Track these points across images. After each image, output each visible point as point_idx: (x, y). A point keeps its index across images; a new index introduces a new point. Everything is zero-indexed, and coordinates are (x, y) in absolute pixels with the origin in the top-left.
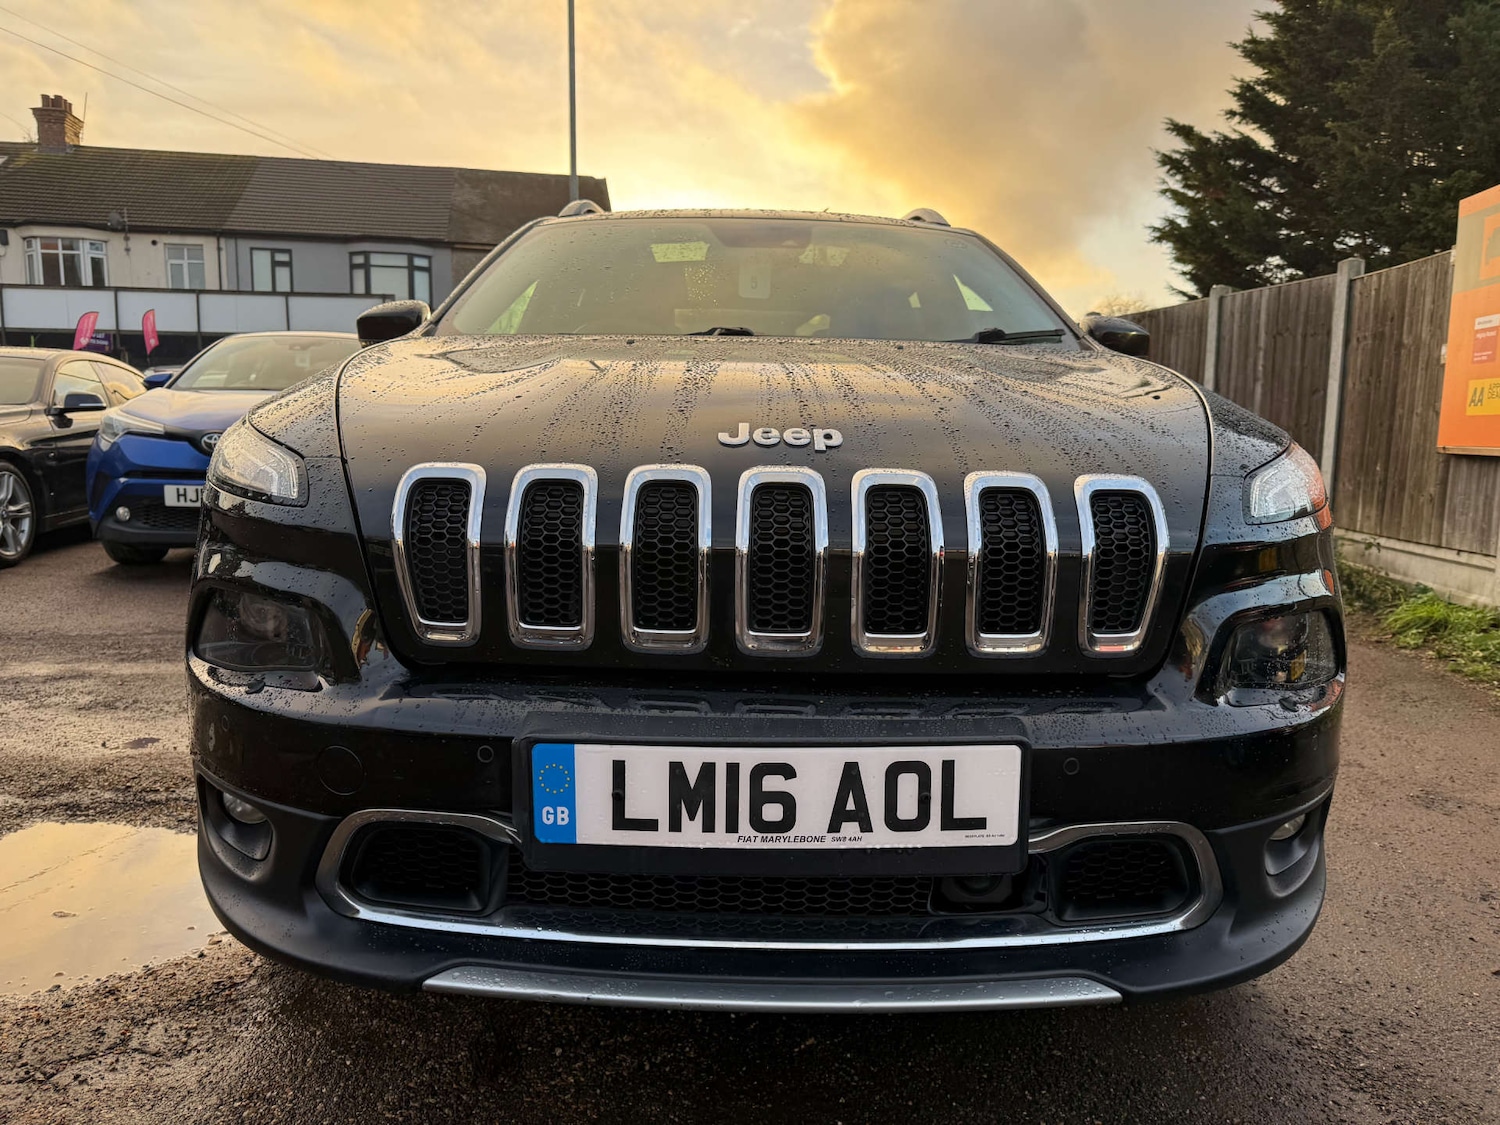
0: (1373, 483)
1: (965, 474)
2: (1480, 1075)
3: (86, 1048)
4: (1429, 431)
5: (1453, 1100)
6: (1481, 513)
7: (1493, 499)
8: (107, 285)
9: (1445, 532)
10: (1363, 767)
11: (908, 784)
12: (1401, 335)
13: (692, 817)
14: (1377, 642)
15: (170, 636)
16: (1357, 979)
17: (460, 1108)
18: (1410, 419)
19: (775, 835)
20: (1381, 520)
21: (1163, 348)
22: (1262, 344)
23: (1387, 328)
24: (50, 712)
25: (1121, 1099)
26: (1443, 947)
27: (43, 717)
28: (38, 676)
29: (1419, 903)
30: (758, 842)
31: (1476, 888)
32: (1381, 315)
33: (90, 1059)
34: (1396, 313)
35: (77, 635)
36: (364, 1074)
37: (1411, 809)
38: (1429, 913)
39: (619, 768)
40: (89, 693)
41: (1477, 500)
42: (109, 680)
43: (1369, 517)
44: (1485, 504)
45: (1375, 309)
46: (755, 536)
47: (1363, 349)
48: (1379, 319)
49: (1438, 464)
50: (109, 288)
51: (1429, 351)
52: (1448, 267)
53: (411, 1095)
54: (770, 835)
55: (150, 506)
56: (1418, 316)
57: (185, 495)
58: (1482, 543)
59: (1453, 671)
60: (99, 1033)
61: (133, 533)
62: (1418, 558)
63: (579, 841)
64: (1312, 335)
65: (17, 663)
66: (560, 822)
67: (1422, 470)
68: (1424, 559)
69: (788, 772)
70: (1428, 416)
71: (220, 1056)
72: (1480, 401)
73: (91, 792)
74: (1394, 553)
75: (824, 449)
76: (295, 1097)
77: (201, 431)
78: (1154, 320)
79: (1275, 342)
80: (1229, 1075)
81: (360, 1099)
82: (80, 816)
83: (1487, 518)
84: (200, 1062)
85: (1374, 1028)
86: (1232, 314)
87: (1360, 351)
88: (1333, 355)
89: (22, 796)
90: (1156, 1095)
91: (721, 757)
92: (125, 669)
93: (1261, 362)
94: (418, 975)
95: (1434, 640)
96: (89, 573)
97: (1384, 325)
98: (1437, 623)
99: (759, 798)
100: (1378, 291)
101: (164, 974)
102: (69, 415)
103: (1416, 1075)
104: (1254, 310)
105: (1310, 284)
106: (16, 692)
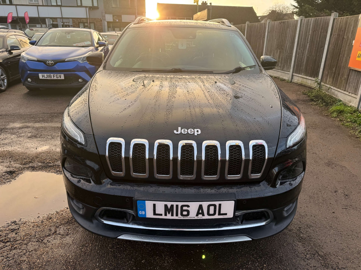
0: (332, 72)
1: (226, 141)
2: (324, 238)
3: (48, 234)
4: (347, 61)
5: (318, 244)
6: (356, 84)
7: (359, 81)
8: (13, 4)
9: (347, 87)
10: (316, 154)
11: (212, 208)
12: (344, 35)
13: (169, 214)
14: (327, 115)
15: (46, 115)
16: (304, 214)
17: (124, 248)
18: (343, 58)
19: (185, 217)
20: (333, 82)
21: (286, 31)
22: (310, 33)
23: (341, 33)
24: (22, 138)
25: (253, 244)
26: (324, 205)
27: (21, 140)
28: (17, 127)
29: (321, 193)
30: (182, 218)
31: (334, 189)
32: (340, 30)
33: (50, 236)
34: (344, 29)
35: (24, 114)
36: (104, 240)
37: (324, 166)
38: (323, 196)
39: (154, 205)
40: (30, 133)
41: (355, 81)
42: (34, 128)
43: (330, 81)
44: (357, 82)
45: (339, 27)
46: (182, 157)
47: (335, 38)
48: (339, 31)
49: (348, 70)
50: (14, 5)
51: (350, 41)
52: (358, 19)
53: (114, 245)
54: (184, 217)
55: (36, 78)
56: (349, 31)
57: (44, 76)
58: (355, 91)
59: (342, 125)
60: (50, 230)
61: (32, 85)
62: (340, 93)
63: (147, 217)
64: (323, 32)
65: (12, 123)
66: (143, 214)
67: (344, 72)
68: (341, 93)
69: (188, 206)
70: (347, 58)
71: (75, 236)
72: (360, 57)
73: (36, 163)
74: (335, 90)
75: (197, 135)
76: (92, 246)
77: (46, 60)
78: (284, 24)
79: (313, 33)
80: (275, 238)
81: (104, 246)
82: (35, 170)
83: (357, 85)
84: (71, 237)
85: (306, 227)
86: (304, 24)
87: (334, 38)
88: (327, 38)
89: (21, 164)
90: (260, 243)
91: (175, 204)
92: (37, 125)
93: (309, 38)
94: (116, 236)
95: (340, 115)
96: (23, 93)
97: (340, 32)
98: (341, 111)
99: (182, 211)
100: (340, 22)
101: (61, 213)
102: (12, 51)
103: (312, 238)
104: (309, 24)
105: (324, 19)
106: (13, 132)
